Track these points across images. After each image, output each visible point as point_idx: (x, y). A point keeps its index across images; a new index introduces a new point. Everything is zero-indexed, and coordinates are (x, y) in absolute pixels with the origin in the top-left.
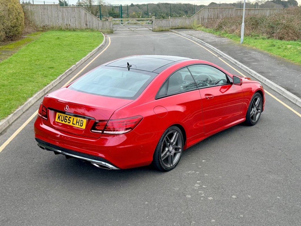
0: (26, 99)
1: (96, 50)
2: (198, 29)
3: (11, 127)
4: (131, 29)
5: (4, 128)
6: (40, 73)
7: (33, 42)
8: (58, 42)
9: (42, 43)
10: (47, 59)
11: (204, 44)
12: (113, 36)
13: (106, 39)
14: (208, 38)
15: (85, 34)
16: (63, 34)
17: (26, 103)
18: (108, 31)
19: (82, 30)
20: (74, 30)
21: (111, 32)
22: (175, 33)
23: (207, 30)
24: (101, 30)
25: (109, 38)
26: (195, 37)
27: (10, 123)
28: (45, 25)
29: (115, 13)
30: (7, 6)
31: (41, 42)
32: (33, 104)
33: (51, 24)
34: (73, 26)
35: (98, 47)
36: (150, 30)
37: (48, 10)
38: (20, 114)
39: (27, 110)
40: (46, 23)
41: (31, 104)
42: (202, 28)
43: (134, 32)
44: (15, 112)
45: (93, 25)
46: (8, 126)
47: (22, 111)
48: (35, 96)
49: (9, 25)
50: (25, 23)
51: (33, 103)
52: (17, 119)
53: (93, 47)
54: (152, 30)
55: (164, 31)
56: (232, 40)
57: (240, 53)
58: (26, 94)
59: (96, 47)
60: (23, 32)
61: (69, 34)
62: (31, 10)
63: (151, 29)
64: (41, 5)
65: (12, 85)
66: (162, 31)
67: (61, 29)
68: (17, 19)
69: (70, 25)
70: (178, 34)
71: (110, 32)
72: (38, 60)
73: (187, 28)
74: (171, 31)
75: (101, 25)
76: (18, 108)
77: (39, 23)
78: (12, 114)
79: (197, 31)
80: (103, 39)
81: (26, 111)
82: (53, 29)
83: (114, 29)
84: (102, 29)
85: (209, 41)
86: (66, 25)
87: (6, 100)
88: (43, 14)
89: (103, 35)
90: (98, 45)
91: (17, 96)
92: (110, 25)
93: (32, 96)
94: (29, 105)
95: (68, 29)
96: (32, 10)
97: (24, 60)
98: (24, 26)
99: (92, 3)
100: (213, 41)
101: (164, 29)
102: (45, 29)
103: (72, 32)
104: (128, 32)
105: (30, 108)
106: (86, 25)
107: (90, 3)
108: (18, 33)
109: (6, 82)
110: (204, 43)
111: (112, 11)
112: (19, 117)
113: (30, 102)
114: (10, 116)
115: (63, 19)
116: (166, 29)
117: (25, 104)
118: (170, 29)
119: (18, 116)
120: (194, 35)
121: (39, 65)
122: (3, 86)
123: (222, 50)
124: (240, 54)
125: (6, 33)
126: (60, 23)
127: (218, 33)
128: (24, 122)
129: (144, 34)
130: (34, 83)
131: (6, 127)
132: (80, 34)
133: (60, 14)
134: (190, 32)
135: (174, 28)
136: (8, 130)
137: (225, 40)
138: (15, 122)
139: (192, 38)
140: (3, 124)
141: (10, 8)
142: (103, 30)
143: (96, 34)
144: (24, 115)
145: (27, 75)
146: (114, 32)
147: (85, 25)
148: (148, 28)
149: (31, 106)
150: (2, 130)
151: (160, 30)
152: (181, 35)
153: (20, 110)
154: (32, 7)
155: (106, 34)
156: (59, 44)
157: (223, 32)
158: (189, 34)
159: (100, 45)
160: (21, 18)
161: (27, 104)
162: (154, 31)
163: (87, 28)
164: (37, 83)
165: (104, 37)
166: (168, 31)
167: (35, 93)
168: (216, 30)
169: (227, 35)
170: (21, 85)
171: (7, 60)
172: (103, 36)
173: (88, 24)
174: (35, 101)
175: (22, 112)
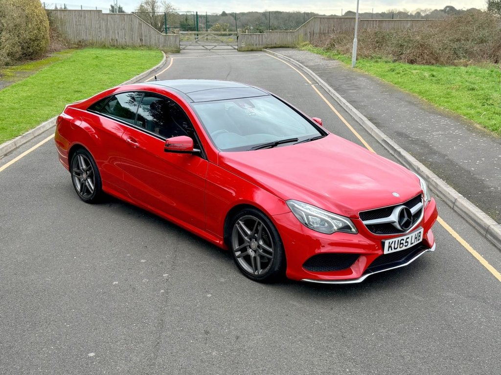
0: (39, 123)
1: (146, 73)
2: (303, 48)
3: (18, 150)
4: (206, 47)
5: (10, 150)
6: (61, 97)
7: (59, 62)
8: (95, 62)
9: (74, 63)
10: (75, 82)
11: (303, 68)
12: (178, 57)
13: (166, 61)
14: (312, 60)
15: (137, 53)
16: (106, 52)
17: (38, 127)
18: (173, 50)
19: (134, 48)
20: (123, 48)
21: (178, 51)
22: (270, 53)
23: (315, 50)
24: (163, 49)
25: (172, 58)
26: (294, 59)
27: (18, 145)
28: (81, 39)
29: (190, 24)
30: (24, 10)
31: (71, 62)
32: (48, 130)
33: (89, 38)
34: (121, 41)
35: (151, 70)
36: (235, 49)
37: (85, 18)
38: (30, 138)
39: (40, 135)
40: (83, 36)
41: (45, 129)
42: (310, 47)
43: (211, 52)
44: (24, 134)
45: (150, 41)
46: (15, 149)
47: (33, 135)
48: (50, 120)
49: (28, 37)
50: (52, 37)
51: (48, 128)
52: (26, 142)
53: (143, 70)
54: (238, 50)
55: (255, 51)
56: (343, 63)
57: (343, 79)
58: (40, 118)
59: (148, 69)
60: (48, 48)
61: (114, 52)
62: (61, 19)
63: (236, 47)
64: (76, 10)
65: (24, 109)
66: (252, 50)
67: (103, 46)
68: (39, 29)
69: (117, 40)
70: (274, 55)
71: (175, 51)
72: (62, 83)
73: (289, 47)
74: (265, 52)
75: (163, 40)
76: (27, 131)
77: (72, 37)
78: (20, 137)
79: (301, 52)
80: (161, 60)
81: (38, 135)
82: (92, 45)
83: (181, 46)
84: (164, 46)
85: (311, 64)
86: (112, 40)
87: (14, 122)
88: (78, 24)
89: (164, 54)
90: (150, 68)
91: (28, 119)
92: (176, 41)
93: (46, 120)
94: (42, 130)
95: (114, 46)
96: (63, 18)
97: (44, 82)
98: (49, 41)
99: (156, 9)
100: (316, 64)
101: (255, 47)
102: (81, 45)
103: (119, 51)
104: (203, 51)
105: (43, 133)
106: (141, 40)
107: (153, 9)
108: (41, 50)
109: (17, 106)
110: (303, 66)
111: (185, 22)
112: (29, 141)
113: (44, 127)
114: (17, 138)
115: (107, 31)
116: (257, 48)
117: (36, 128)
118: (264, 48)
119: (27, 140)
120: (294, 57)
121: (63, 88)
122: (13, 109)
123: (320, 76)
124: (341, 81)
125: (22, 48)
126: (103, 37)
127: (328, 53)
128: (34, 146)
129: (223, 55)
130: (51, 108)
131: (12, 149)
132: (130, 53)
133: (103, 24)
134: (290, 52)
135: (270, 46)
136: (14, 152)
137: (333, 64)
138: (24, 146)
139: (289, 60)
140: (8, 145)
141: (28, 14)
142: (165, 49)
143: (153, 53)
144: (35, 139)
145: (44, 98)
146: (181, 51)
147: (139, 41)
148: (231, 46)
149: (45, 131)
150: (8, 151)
151: (250, 49)
152: (276, 56)
153: (30, 133)
154: (62, 14)
155: (169, 54)
156: (96, 65)
157: (335, 52)
158: (289, 55)
159: (154, 68)
160: (44, 28)
161: (40, 128)
162: (240, 51)
163: (142, 45)
164: (56, 107)
165: (165, 58)
166: (261, 51)
167: (52, 117)
168: (327, 49)
169: (339, 56)
170: (35, 108)
171: (20, 82)
172: (162, 57)
173: (144, 39)
174: (51, 126)
175: (33, 137)
